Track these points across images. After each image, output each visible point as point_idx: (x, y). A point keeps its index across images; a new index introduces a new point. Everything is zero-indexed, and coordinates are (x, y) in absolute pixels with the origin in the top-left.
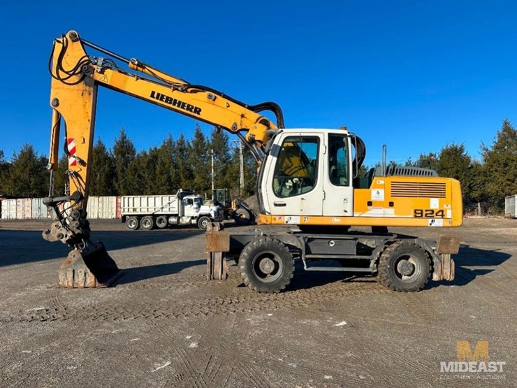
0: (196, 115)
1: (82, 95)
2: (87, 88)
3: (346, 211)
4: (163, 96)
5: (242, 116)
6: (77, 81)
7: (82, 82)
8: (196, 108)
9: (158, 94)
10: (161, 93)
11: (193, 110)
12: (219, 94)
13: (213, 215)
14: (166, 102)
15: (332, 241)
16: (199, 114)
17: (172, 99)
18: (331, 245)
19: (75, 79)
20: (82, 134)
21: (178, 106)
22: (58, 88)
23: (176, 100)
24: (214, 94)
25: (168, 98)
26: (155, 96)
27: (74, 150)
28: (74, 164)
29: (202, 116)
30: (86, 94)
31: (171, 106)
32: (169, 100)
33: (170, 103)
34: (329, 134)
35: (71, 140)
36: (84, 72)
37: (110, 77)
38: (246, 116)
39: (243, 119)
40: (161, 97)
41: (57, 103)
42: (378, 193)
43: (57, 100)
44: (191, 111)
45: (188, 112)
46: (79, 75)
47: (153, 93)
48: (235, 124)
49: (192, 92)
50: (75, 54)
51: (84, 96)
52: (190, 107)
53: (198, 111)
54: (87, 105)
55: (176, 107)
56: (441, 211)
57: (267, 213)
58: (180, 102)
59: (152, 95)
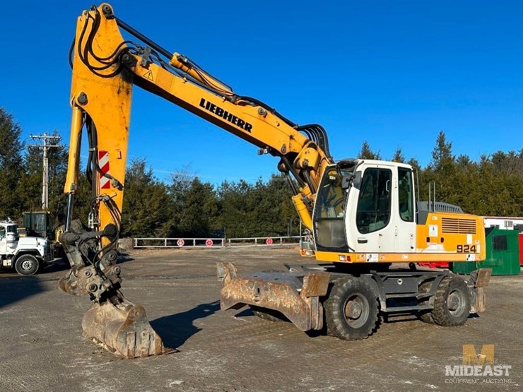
0: (247, 132)
1: (118, 93)
2: (125, 84)
3: (412, 248)
4: (213, 106)
5: (291, 137)
6: (112, 72)
7: (120, 75)
8: (247, 124)
9: (209, 103)
10: (212, 102)
11: (244, 126)
12: (273, 111)
14: (217, 113)
15: (400, 280)
16: (249, 131)
17: (222, 111)
18: (400, 283)
19: (110, 71)
20: (118, 145)
21: (229, 120)
22: (86, 79)
23: (226, 113)
24: (264, 110)
25: (218, 108)
26: (205, 104)
27: (107, 167)
28: (107, 186)
29: (253, 134)
30: (123, 93)
31: (221, 119)
32: (219, 111)
33: (221, 116)
34: (399, 168)
35: (103, 153)
36: (124, 66)
37: (154, 73)
38: (294, 137)
39: (292, 142)
40: (211, 107)
41: (83, 100)
42: (434, 229)
43: (84, 95)
44: (242, 127)
45: (239, 128)
46: (115, 65)
47: (203, 101)
48: (284, 147)
49: (240, 104)
50: (109, 39)
51: (121, 94)
52: (241, 123)
53: (249, 127)
54: (124, 107)
55: (226, 121)
56: (474, 246)
57: (350, 251)
58: (231, 115)
59: (202, 104)
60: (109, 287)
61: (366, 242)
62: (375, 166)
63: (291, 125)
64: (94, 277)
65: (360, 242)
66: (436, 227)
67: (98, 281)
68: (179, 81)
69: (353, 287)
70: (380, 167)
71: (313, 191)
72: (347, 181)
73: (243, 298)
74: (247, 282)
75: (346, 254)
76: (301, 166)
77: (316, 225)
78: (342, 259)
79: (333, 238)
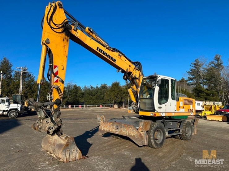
0: (114, 62)
1: (63, 40)
2: (66, 37)
3: (175, 110)
4: (102, 50)
5: (130, 66)
6: (61, 31)
7: (64, 33)
8: (114, 59)
9: (100, 49)
10: (101, 49)
12: (123, 55)
13: (19, 110)
14: (103, 54)
15: (171, 123)
16: (115, 62)
18: (171, 124)
19: (60, 30)
20: (62, 63)
21: (108, 57)
22: (49, 33)
23: (107, 54)
24: (121, 54)
25: (104, 52)
26: (99, 50)
27: (57, 73)
28: (57, 81)
29: (116, 63)
30: (65, 41)
32: (104, 53)
33: (105, 55)
35: (56, 67)
36: (66, 29)
37: (79, 34)
38: (131, 66)
39: (130, 68)
40: (101, 51)
41: (48, 42)
43: (48, 40)
44: (112, 60)
45: (111, 60)
46: (62, 28)
47: (98, 48)
48: (127, 69)
49: (111, 51)
50: (60, 17)
51: (64, 41)
52: (112, 58)
53: (115, 61)
54: (66, 47)
55: (106, 57)
56: (192, 110)
57: (156, 111)
58: (108, 55)
59: (97, 49)
60: (57, 128)
61: (161, 108)
62: (164, 78)
63: (130, 61)
64: (50, 123)
65: (159, 108)
66: (182, 102)
67: (52, 125)
68: (89, 38)
69: (158, 126)
70: (165, 78)
71: (137, 88)
72: (154, 83)
73: (109, 130)
74: (111, 124)
75: (154, 113)
76: (134, 77)
77: (140, 101)
78: (151, 115)
79: (147, 106)
